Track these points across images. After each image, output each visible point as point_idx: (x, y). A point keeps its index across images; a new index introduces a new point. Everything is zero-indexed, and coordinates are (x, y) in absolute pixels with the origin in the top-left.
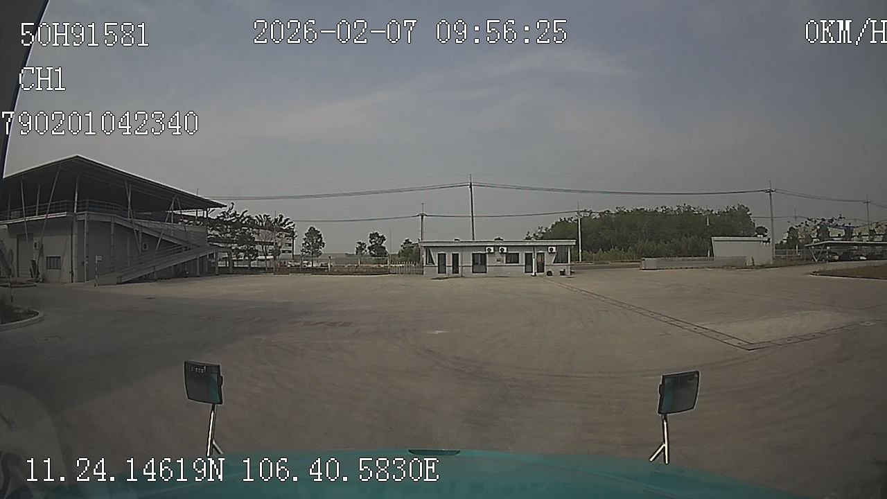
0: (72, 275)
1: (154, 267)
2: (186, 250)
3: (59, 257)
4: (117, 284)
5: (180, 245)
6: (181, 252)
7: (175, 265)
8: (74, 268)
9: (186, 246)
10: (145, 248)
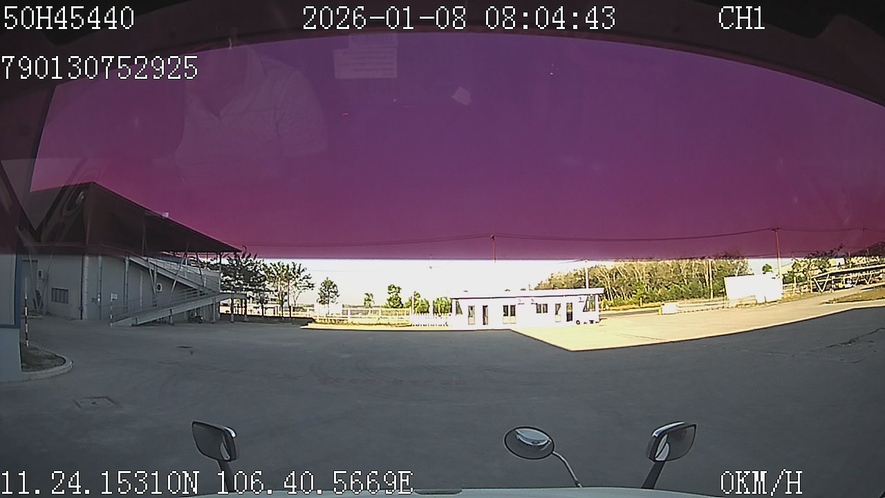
0: (82, 311)
1: (171, 310)
2: (201, 295)
3: (67, 290)
4: (133, 325)
5: (195, 289)
6: (196, 296)
7: (189, 311)
8: (85, 302)
9: (201, 290)
10: (159, 289)
